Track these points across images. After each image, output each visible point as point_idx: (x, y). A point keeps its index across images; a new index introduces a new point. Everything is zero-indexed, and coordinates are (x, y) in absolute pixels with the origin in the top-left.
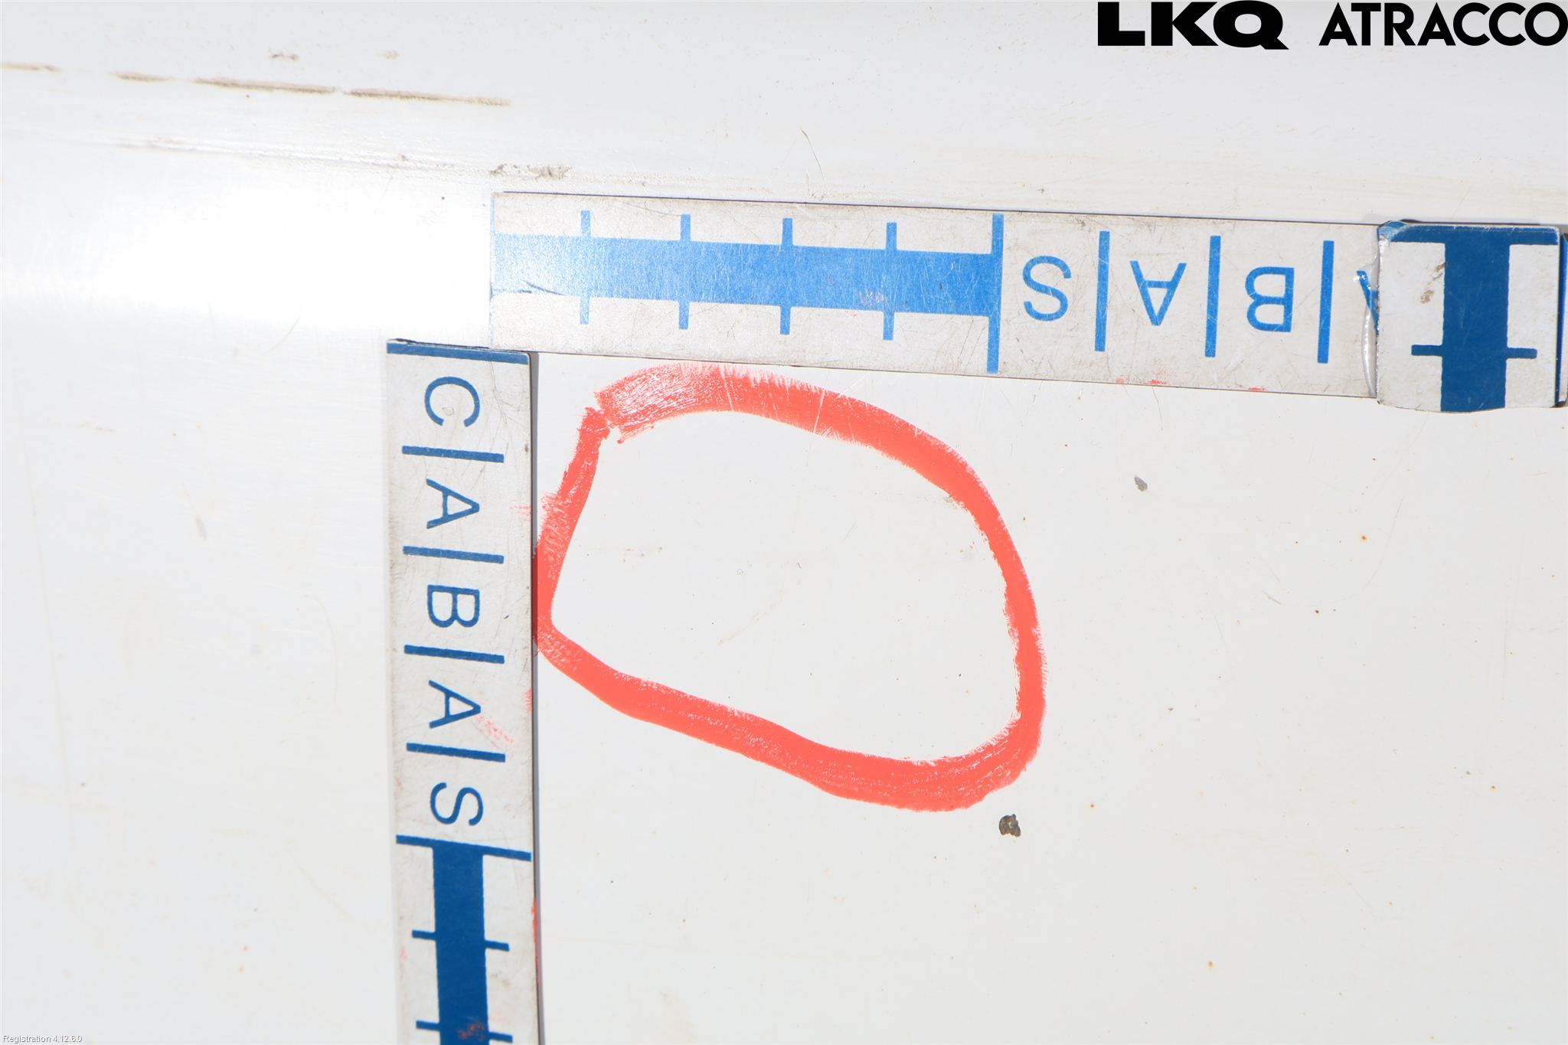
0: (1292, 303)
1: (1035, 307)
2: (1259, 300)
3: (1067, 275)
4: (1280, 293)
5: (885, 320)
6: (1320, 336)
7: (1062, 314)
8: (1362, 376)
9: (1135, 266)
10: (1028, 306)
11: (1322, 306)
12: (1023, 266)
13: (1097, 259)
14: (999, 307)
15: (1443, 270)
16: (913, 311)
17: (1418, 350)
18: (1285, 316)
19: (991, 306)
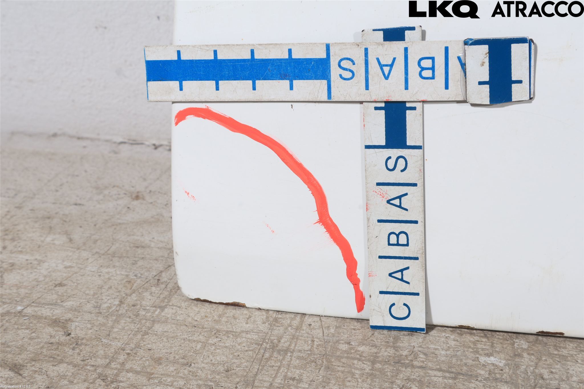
0: (434, 69)
1: (343, 76)
2: (423, 69)
3: (354, 64)
4: (430, 66)
5: (290, 84)
6: (445, 80)
7: (353, 78)
8: (461, 93)
9: (378, 59)
10: (341, 76)
11: (445, 69)
12: (338, 61)
13: (364, 57)
14: (330, 76)
15: (488, 55)
16: (300, 79)
17: (480, 83)
18: (432, 74)
19: (328, 76)
